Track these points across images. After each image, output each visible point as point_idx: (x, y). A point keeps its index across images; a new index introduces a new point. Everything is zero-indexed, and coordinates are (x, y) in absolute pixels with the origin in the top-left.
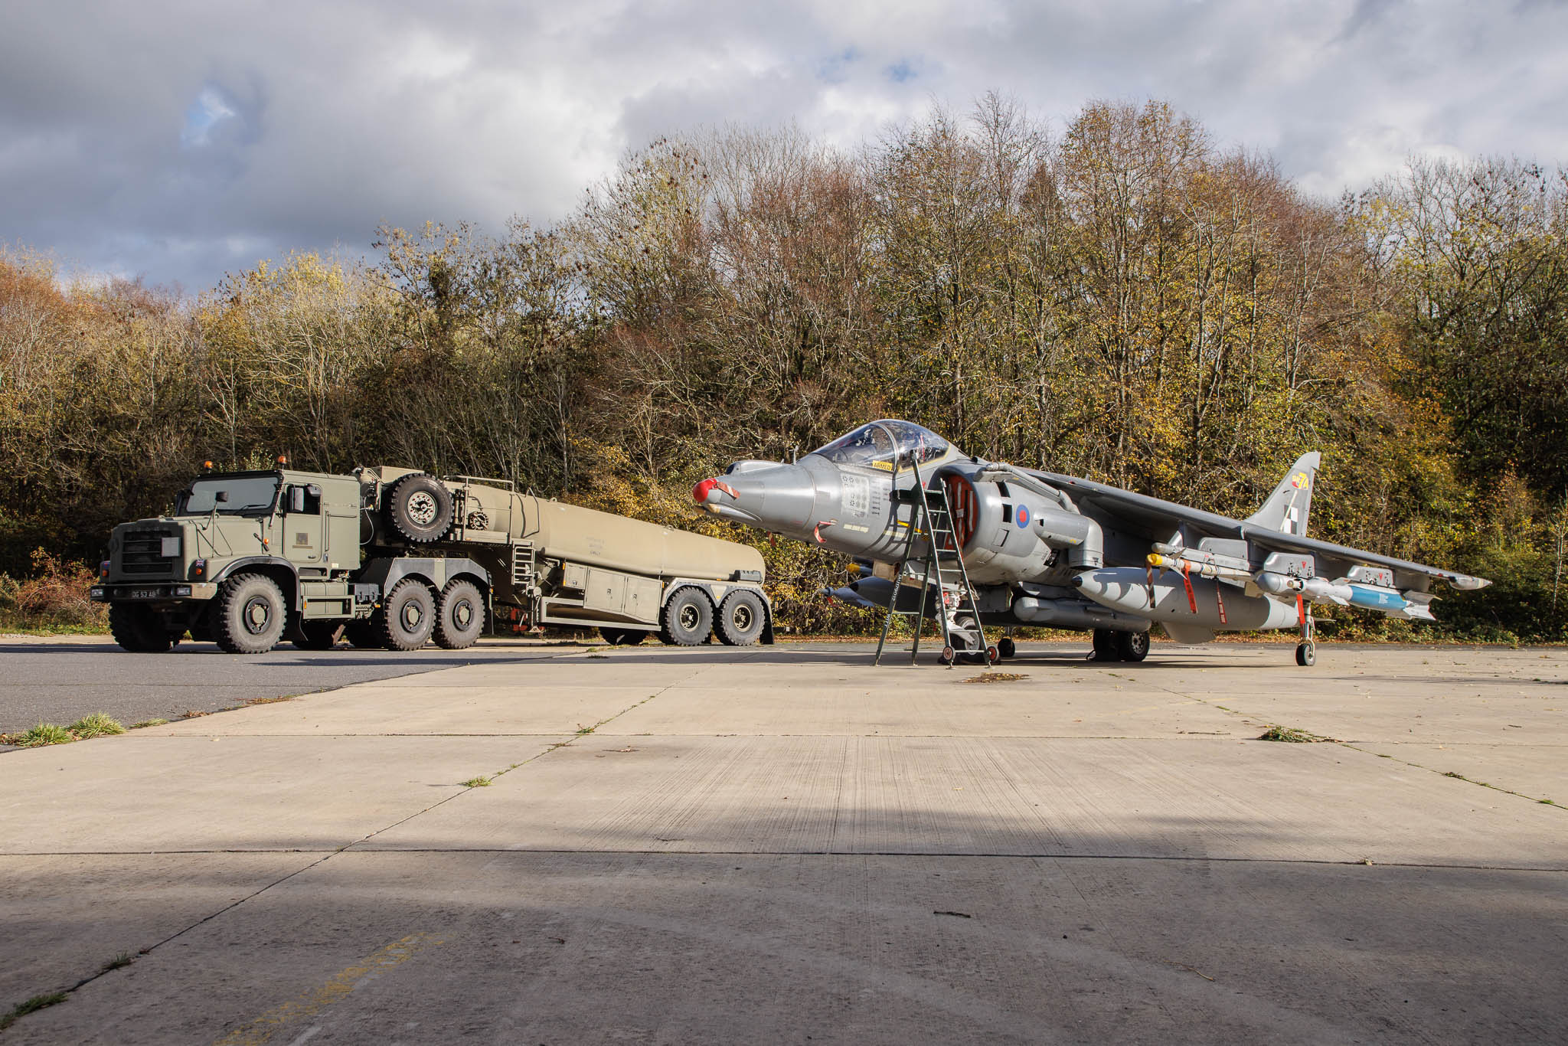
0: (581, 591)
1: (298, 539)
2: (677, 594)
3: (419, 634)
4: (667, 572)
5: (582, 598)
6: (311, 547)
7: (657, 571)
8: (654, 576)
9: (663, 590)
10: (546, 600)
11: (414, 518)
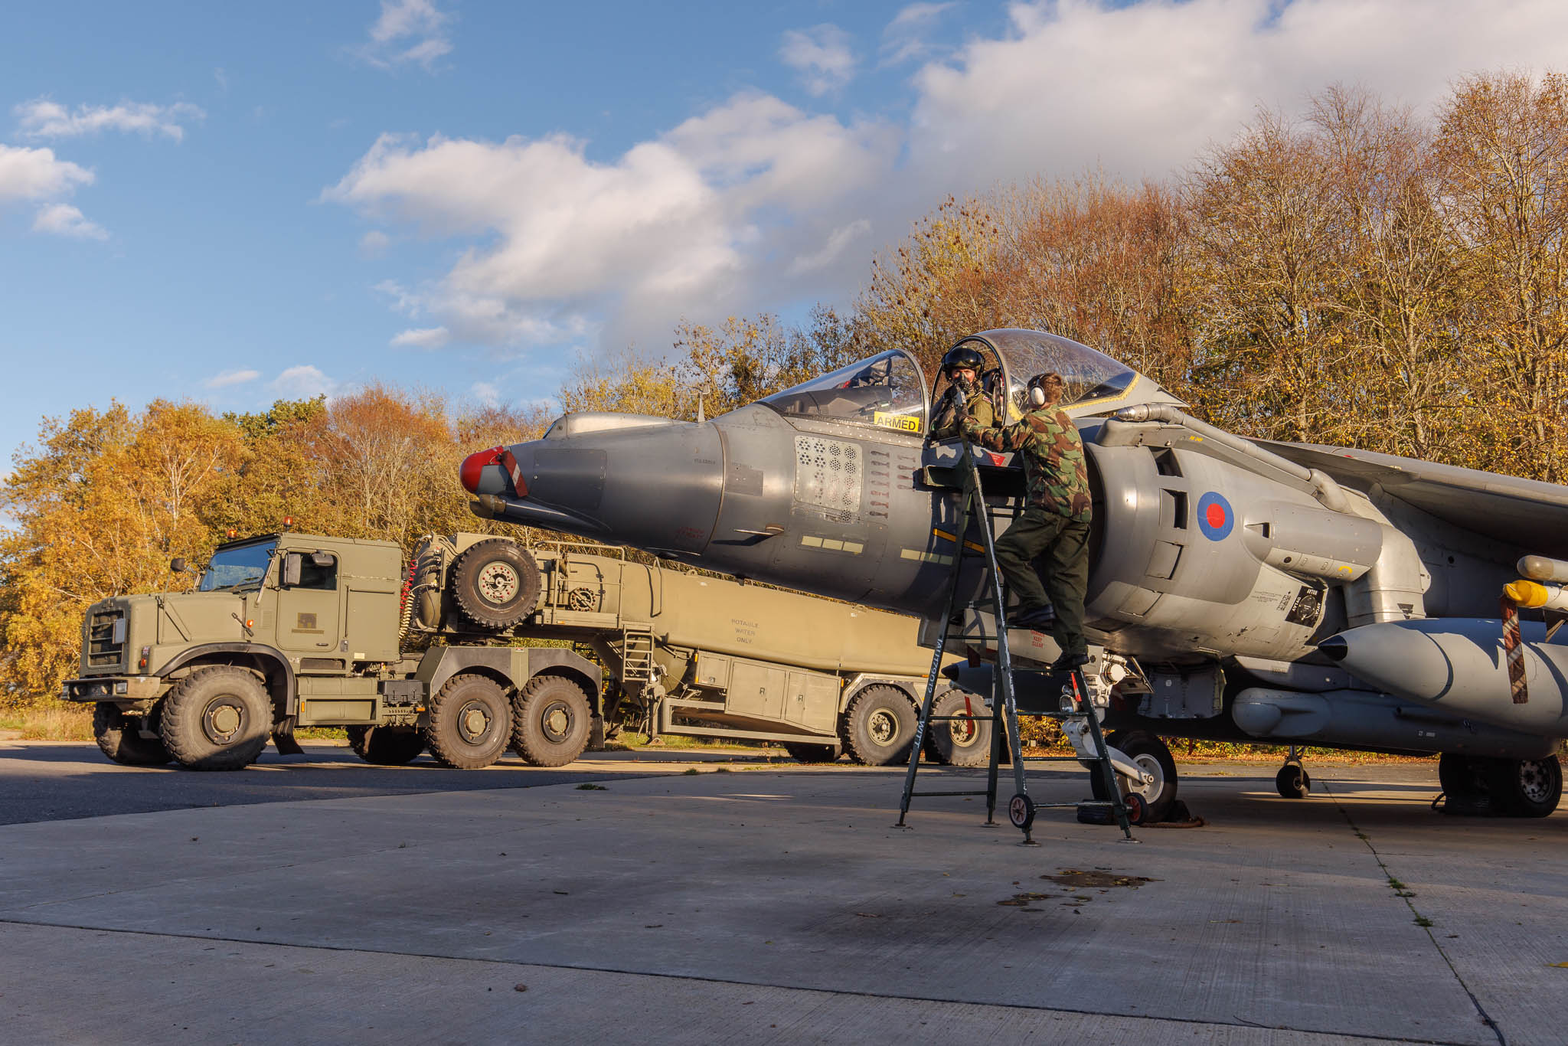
0: (721, 690)
1: (300, 621)
2: (863, 695)
3: (488, 746)
4: (847, 665)
5: (723, 700)
6: (321, 632)
7: (833, 664)
8: (831, 672)
9: (843, 690)
10: (670, 702)
11: (487, 597)
